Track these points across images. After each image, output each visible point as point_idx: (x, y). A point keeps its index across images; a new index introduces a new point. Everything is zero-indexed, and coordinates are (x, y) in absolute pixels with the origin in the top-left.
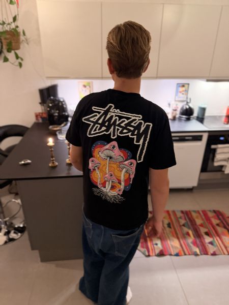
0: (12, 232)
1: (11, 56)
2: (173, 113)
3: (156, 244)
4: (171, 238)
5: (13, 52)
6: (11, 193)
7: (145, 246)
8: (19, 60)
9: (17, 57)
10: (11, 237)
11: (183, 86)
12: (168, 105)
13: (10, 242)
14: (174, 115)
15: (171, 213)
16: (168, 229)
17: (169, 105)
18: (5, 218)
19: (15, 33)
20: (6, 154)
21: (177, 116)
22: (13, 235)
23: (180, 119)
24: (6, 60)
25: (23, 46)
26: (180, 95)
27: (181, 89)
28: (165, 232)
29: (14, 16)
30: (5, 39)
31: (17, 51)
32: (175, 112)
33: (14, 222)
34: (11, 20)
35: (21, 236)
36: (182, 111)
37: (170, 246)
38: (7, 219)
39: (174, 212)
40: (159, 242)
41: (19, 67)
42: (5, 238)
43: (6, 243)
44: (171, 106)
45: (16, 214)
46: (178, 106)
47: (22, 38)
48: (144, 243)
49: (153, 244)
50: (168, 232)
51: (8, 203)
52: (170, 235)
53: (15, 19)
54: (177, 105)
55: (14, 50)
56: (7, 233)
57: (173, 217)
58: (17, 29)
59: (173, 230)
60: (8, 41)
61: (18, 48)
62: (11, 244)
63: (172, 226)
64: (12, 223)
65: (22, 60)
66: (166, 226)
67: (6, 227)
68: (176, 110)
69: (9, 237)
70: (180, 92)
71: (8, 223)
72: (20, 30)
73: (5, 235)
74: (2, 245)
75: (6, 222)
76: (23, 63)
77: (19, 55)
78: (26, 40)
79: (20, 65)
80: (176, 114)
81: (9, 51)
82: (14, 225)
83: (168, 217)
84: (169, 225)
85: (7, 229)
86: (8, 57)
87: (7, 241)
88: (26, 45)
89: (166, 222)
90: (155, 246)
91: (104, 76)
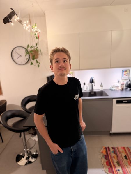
0: (31, 157)
1: (34, 62)
2: (121, 86)
3: (119, 170)
4: (128, 166)
5: (35, 60)
6: (30, 133)
7: (111, 171)
8: (38, 63)
9: (37, 62)
11: (126, 71)
12: (118, 82)
13: (29, 164)
14: (122, 87)
15: (126, 149)
16: (125, 160)
17: (119, 82)
18: (27, 149)
19: (37, 51)
20: (29, 111)
21: (124, 88)
22: (31, 159)
23: (126, 89)
24: (32, 64)
25: (40, 56)
26: (125, 76)
27: (125, 73)
28: (123, 161)
29: (36, 43)
30: (32, 54)
31: (37, 59)
32: (122, 86)
33: (31, 151)
34: (35, 45)
35: (35, 160)
36: (126, 85)
37: (128, 172)
38: (28, 150)
39: (128, 148)
40: (120, 169)
41: (38, 67)
42: (26, 161)
43: (26, 164)
44: (120, 82)
45: (33, 147)
46: (124, 82)
47: (39, 53)
48: (111, 169)
49: (116, 170)
50: (126, 162)
51: (29, 139)
52: (127, 164)
53: (36, 44)
54: (123, 82)
55: (36, 58)
56: (28, 158)
57: (127, 152)
58: (37, 49)
59: (129, 160)
60: (33, 55)
61: (37, 58)
62: (29, 165)
63: (127, 158)
64: (30, 152)
65: (39, 63)
66: (124, 158)
67: (27, 154)
68: (123, 85)
69: (28, 161)
70: (125, 74)
71: (28, 152)
72: (39, 49)
73: (26, 159)
74: (24, 165)
75: (27, 151)
76: (40, 65)
77: (38, 61)
78: (41, 53)
79: (39, 66)
80: (124, 87)
81: (33, 59)
82: (32, 153)
83: (124, 152)
84: (126, 157)
85: (28, 156)
86: (33, 62)
88: (41, 55)
89: (124, 155)
90: (118, 171)
91: (81, 68)
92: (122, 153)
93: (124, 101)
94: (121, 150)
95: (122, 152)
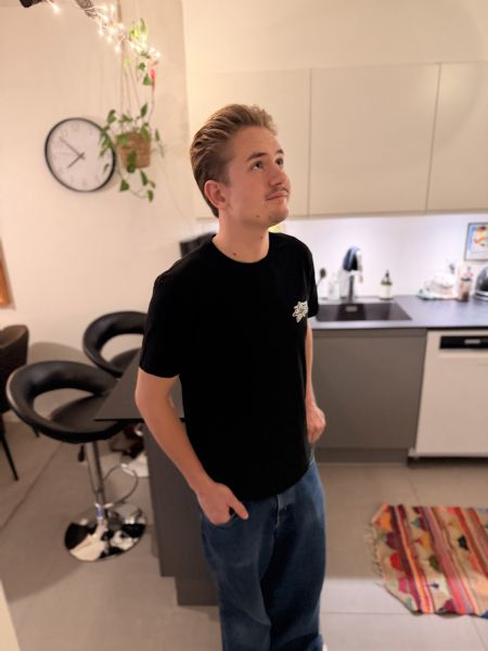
0: (118, 534)
1: (134, 179)
2: (461, 286)
3: (436, 586)
4: (471, 573)
5: (137, 172)
6: (114, 450)
7: (408, 588)
8: (149, 187)
9: (145, 181)
10: (113, 545)
11: (483, 228)
12: (449, 269)
13: (113, 557)
14: (464, 290)
15: (465, 514)
16: (460, 551)
17: (452, 268)
18: (105, 502)
19: (144, 136)
21: (472, 292)
22: (117, 541)
23: (478, 298)
24: (125, 187)
25: (155, 158)
26: (477, 247)
27: (478, 235)
28: (454, 557)
29: (142, 105)
30: (125, 147)
31: (145, 170)
32: (466, 284)
33: (121, 511)
34: (139, 113)
35: (135, 544)
36: (481, 282)
37: (470, 592)
38: (108, 506)
39: (472, 511)
40: (441, 581)
41: (147, 199)
42: (101, 546)
43: (103, 555)
44: (456, 271)
45: (127, 497)
46: (472, 271)
47: (154, 145)
48: (407, 581)
49: (428, 586)
50: (462, 559)
51: (112, 470)
52: (468, 566)
53: (144, 111)
54: (469, 268)
55: (140, 167)
56: (108, 536)
57: (470, 525)
58: (147, 129)
59: (473, 554)
60: (130, 151)
61: (146, 164)
62: (113, 560)
63: (469, 544)
64: (117, 515)
65: (153, 185)
66: (456, 544)
67: (105, 522)
68: (468, 280)
69: (109, 544)
70: (476, 241)
71: (110, 514)
72: (152, 130)
73: (103, 539)
74: (96, 561)
75: (106, 511)
76: (155, 192)
77: (149, 177)
78: (161, 147)
79: (151, 195)
80: (469, 288)
81: (130, 169)
82: (124, 519)
83: (458, 523)
84: (463, 542)
85: (108, 526)
86: (129, 182)
87: (107, 552)
88: (159, 156)
89: (456, 533)
90: (433, 589)
91: (312, 212)
92: (450, 529)
93: (468, 342)
94: (447, 517)
95: (451, 524)
